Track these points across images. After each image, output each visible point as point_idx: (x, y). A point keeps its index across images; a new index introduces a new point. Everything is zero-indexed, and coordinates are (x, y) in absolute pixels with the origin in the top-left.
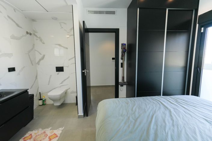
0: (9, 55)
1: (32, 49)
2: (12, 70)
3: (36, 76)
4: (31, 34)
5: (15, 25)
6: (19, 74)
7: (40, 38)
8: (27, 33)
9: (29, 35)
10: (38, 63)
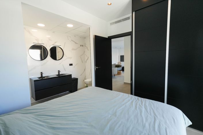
0: (71, 58)
1: (83, 54)
2: (71, 65)
3: (85, 70)
4: (83, 46)
5: (74, 43)
6: (74, 67)
7: (87, 47)
8: (81, 46)
9: (82, 46)
10: (86, 62)
